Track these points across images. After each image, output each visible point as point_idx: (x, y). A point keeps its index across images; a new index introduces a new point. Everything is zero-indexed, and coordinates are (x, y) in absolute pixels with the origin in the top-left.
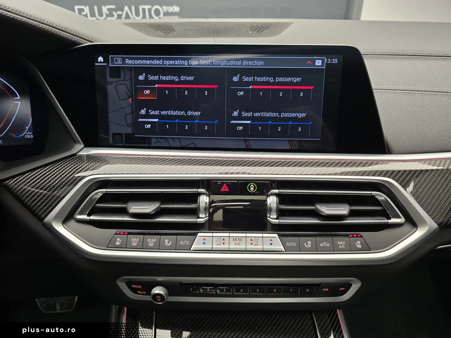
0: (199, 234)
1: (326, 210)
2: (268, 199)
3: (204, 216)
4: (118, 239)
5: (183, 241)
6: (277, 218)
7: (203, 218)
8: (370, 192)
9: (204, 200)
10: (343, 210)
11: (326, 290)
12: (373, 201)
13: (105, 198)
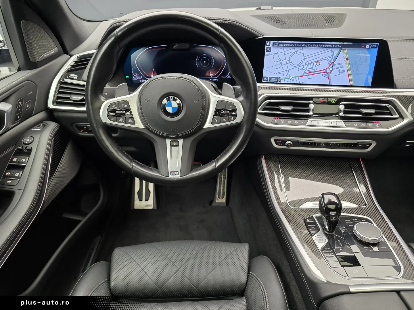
0: (309, 120)
1: (365, 111)
2: (340, 106)
3: (312, 112)
4: (275, 120)
5: (303, 122)
6: (343, 114)
7: (311, 113)
8: (385, 104)
9: (312, 106)
10: (373, 111)
11: (360, 145)
12: (386, 108)
13: (270, 104)
